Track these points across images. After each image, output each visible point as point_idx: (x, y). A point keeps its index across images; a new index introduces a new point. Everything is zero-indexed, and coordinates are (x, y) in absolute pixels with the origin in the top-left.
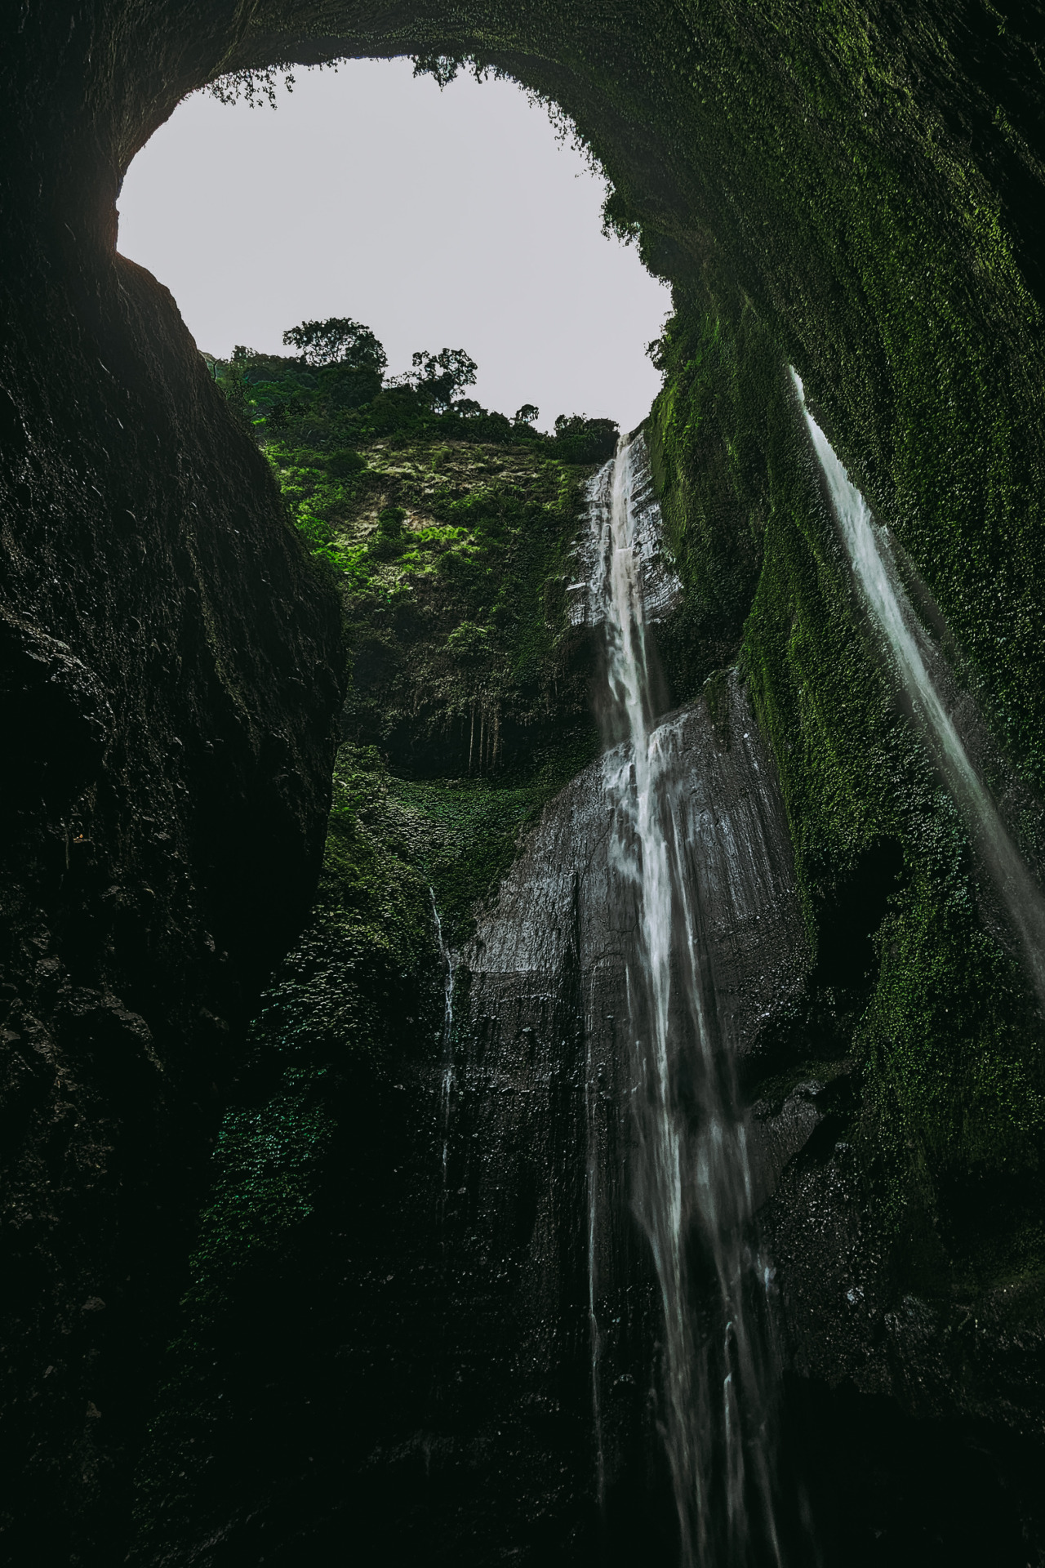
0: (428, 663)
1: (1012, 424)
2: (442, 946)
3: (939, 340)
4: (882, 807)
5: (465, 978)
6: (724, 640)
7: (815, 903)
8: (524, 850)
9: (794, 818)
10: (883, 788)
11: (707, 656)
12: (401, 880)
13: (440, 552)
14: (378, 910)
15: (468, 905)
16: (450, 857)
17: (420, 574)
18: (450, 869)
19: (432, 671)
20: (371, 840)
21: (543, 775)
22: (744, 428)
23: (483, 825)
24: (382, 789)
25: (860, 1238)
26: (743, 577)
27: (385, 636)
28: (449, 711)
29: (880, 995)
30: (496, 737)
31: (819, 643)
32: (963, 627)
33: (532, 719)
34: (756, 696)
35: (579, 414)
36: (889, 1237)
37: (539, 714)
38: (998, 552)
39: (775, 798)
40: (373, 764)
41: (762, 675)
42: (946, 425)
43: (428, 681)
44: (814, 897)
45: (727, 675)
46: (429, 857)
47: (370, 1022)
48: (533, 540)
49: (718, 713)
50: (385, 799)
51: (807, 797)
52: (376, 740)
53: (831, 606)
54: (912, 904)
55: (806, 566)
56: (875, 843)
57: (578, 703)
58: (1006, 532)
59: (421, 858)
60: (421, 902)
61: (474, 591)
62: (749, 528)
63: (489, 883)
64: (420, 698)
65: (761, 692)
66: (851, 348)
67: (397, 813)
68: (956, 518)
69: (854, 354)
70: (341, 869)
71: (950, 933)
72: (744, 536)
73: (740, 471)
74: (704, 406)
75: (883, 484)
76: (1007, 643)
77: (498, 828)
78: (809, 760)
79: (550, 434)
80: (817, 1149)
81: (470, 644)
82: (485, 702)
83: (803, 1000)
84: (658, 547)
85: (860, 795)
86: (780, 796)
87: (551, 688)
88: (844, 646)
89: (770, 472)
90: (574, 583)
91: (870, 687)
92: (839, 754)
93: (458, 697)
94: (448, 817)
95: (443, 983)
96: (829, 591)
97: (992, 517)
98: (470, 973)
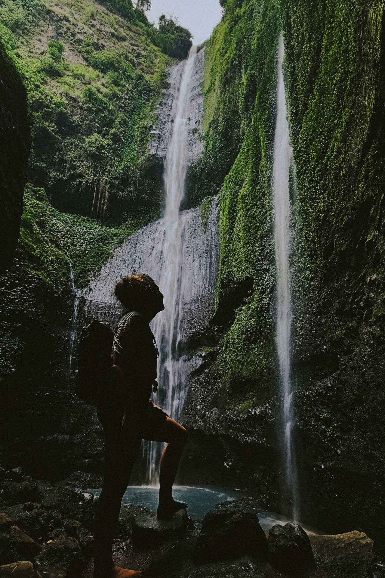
0: (74, 151)
1: (351, 112)
2: (74, 287)
3: (343, 53)
4: (252, 266)
5: (83, 301)
6: (215, 183)
7: (220, 297)
8: (113, 256)
9: (222, 265)
10: (255, 260)
11: (206, 188)
12: (56, 256)
13: (85, 84)
14: (45, 267)
15: (86, 273)
16: (80, 252)
17: (73, 95)
18: (79, 257)
19: (76, 157)
20: (42, 235)
21: (126, 225)
22: (252, 68)
23: (96, 241)
24: (47, 212)
25: (205, 394)
26: (230, 154)
27: (51, 127)
28: (84, 181)
29: (232, 329)
30: (106, 201)
31: (251, 195)
32: (302, 202)
33: (125, 197)
34: (221, 212)
35: (173, 19)
36: (213, 394)
37: (128, 195)
38: (324, 172)
39: (217, 256)
40: (43, 198)
41: (226, 203)
42: (329, 103)
43: (74, 162)
44: (220, 295)
45: (212, 200)
46: (70, 249)
47: (40, 310)
48: (137, 96)
49: (205, 216)
50: (49, 217)
51: (229, 258)
52: (45, 186)
53: (260, 179)
54: (251, 302)
55: (258, 156)
56: (246, 279)
57: (147, 195)
58: (330, 164)
59: (66, 249)
60: (65, 267)
61: (102, 117)
62: (240, 128)
63: (97, 266)
64: (69, 170)
65: (223, 211)
66: (310, 40)
67: (55, 225)
68: (316, 152)
69: (310, 43)
70: (27, 244)
71: (259, 312)
72: (237, 132)
73: (244, 94)
74: (238, 45)
75: (298, 125)
76: (313, 212)
77: (103, 244)
78: (233, 244)
79: (155, 26)
80: (200, 370)
81: (97, 147)
82: (102, 182)
83: (207, 328)
84: (197, 123)
85: (247, 261)
86: (219, 256)
87: (135, 184)
88: (260, 199)
89: (257, 100)
90: (154, 130)
91: (263, 219)
92: (244, 244)
93: (89, 175)
94: (80, 233)
95: (73, 301)
96: (262, 172)
97: (328, 156)
98: (86, 300)
